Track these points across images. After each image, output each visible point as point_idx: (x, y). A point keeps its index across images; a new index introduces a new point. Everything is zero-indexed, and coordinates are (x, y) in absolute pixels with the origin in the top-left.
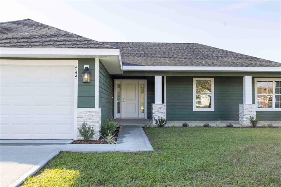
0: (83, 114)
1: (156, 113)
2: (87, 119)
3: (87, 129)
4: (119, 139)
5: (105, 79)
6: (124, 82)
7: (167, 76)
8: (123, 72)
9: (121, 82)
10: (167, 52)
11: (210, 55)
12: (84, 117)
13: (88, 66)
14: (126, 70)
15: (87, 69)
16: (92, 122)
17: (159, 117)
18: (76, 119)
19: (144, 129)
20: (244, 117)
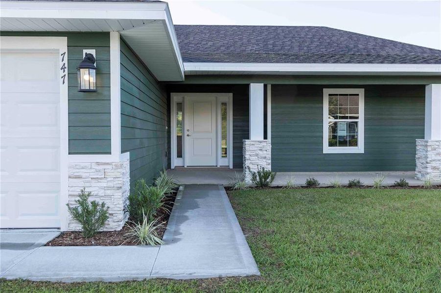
0: (83, 168)
1: (253, 158)
2: (93, 181)
3: (91, 208)
4: (171, 228)
5: (143, 88)
6: (189, 98)
7: (272, 85)
8: (185, 76)
9: (184, 98)
10: (272, 42)
11: (352, 46)
12: (84, 175)
13: (93, 52)
14: (191, 71)
15: (90, 58)
16: (105, 188)
17: (259, 167)
18: (65, 182)
19: (229, 192)
20: (428, 165)
